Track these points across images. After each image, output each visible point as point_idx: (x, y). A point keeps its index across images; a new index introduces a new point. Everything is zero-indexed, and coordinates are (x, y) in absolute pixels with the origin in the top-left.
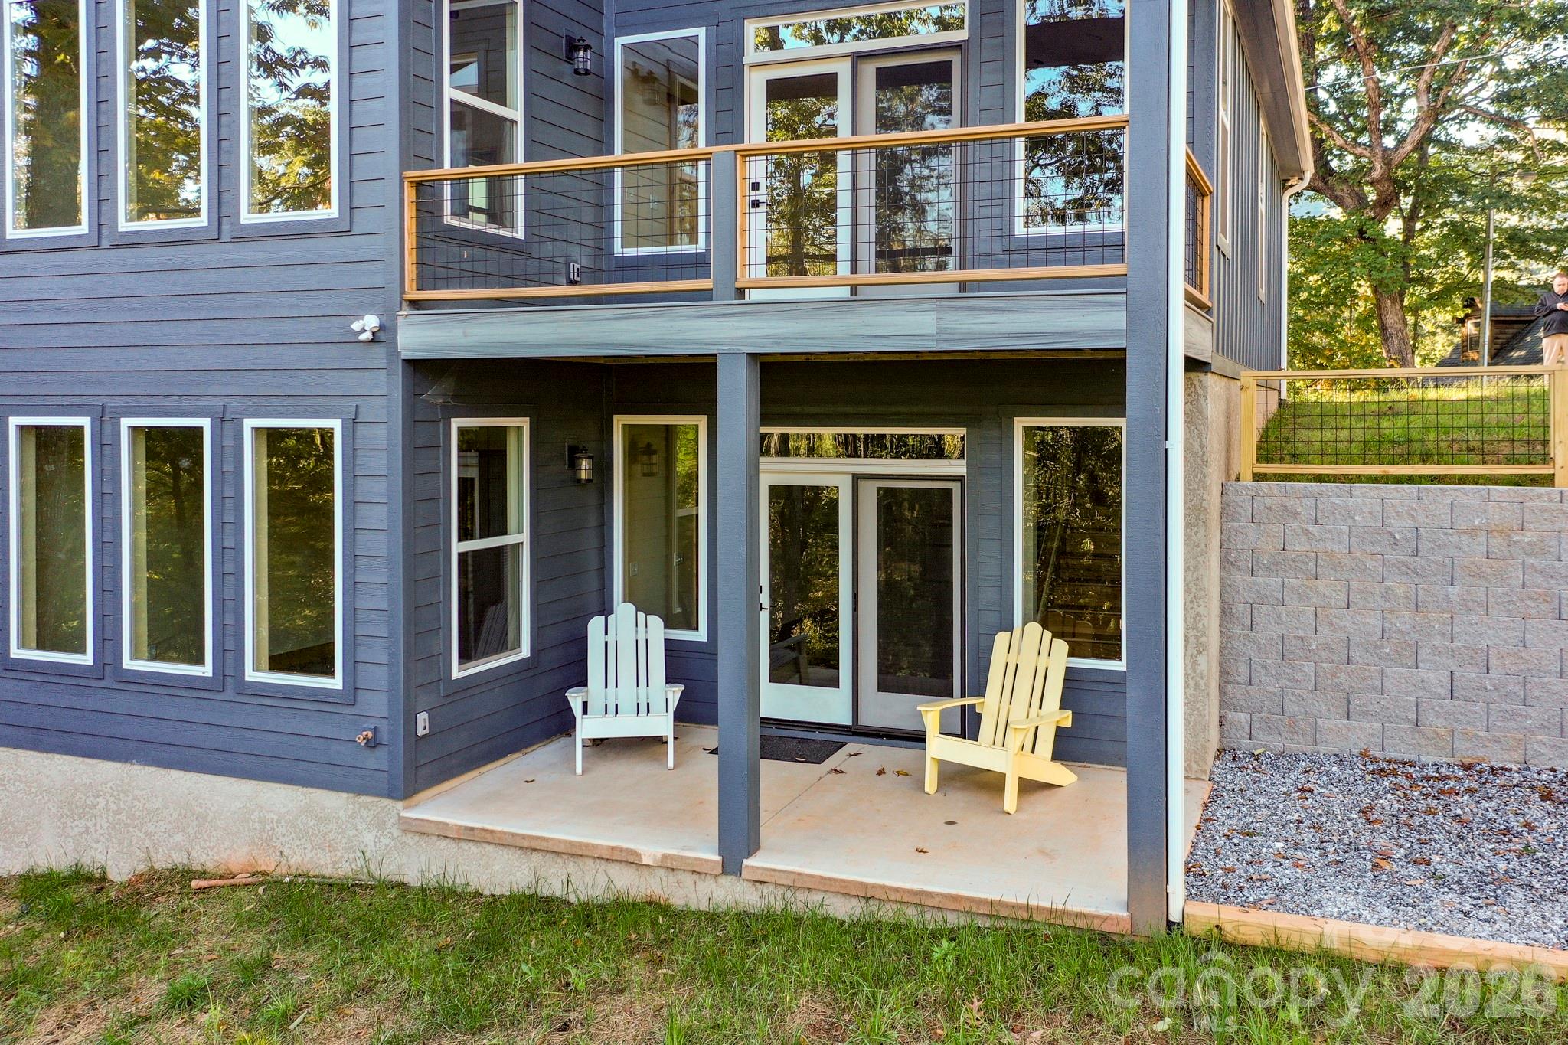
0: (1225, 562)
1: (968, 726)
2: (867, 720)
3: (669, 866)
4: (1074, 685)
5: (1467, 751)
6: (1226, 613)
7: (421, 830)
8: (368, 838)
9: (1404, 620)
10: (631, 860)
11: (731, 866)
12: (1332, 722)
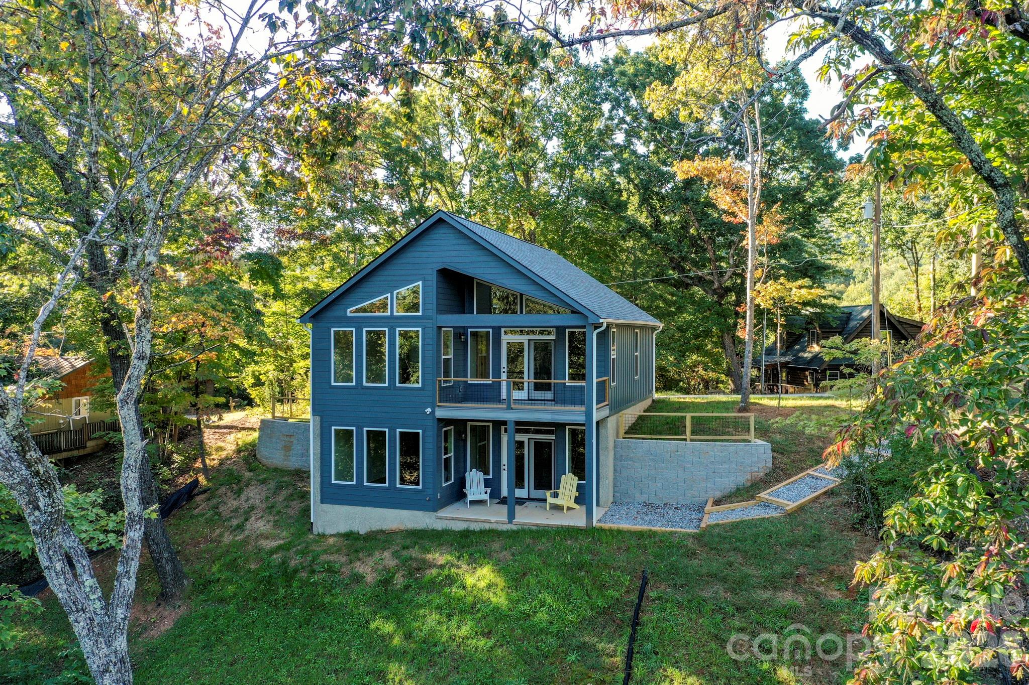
0: (615, 459)
1: (556, 495)
2: (531, 497)
3: (497, 523)
4: (579, 486)
5: (666, 501)
6: (615, 470)
7: (441, 518)
8: (428, 521)
9: (653, 472)
10: (489, 522)
11: (510, 522)
12: (637, 495)
